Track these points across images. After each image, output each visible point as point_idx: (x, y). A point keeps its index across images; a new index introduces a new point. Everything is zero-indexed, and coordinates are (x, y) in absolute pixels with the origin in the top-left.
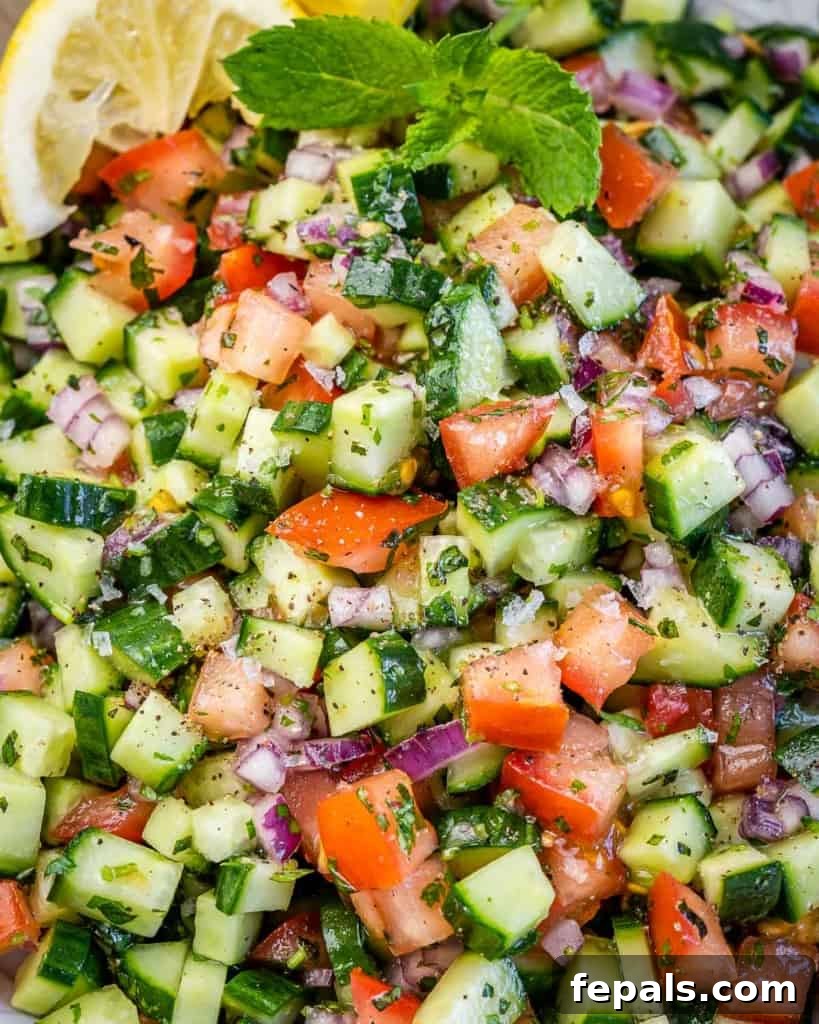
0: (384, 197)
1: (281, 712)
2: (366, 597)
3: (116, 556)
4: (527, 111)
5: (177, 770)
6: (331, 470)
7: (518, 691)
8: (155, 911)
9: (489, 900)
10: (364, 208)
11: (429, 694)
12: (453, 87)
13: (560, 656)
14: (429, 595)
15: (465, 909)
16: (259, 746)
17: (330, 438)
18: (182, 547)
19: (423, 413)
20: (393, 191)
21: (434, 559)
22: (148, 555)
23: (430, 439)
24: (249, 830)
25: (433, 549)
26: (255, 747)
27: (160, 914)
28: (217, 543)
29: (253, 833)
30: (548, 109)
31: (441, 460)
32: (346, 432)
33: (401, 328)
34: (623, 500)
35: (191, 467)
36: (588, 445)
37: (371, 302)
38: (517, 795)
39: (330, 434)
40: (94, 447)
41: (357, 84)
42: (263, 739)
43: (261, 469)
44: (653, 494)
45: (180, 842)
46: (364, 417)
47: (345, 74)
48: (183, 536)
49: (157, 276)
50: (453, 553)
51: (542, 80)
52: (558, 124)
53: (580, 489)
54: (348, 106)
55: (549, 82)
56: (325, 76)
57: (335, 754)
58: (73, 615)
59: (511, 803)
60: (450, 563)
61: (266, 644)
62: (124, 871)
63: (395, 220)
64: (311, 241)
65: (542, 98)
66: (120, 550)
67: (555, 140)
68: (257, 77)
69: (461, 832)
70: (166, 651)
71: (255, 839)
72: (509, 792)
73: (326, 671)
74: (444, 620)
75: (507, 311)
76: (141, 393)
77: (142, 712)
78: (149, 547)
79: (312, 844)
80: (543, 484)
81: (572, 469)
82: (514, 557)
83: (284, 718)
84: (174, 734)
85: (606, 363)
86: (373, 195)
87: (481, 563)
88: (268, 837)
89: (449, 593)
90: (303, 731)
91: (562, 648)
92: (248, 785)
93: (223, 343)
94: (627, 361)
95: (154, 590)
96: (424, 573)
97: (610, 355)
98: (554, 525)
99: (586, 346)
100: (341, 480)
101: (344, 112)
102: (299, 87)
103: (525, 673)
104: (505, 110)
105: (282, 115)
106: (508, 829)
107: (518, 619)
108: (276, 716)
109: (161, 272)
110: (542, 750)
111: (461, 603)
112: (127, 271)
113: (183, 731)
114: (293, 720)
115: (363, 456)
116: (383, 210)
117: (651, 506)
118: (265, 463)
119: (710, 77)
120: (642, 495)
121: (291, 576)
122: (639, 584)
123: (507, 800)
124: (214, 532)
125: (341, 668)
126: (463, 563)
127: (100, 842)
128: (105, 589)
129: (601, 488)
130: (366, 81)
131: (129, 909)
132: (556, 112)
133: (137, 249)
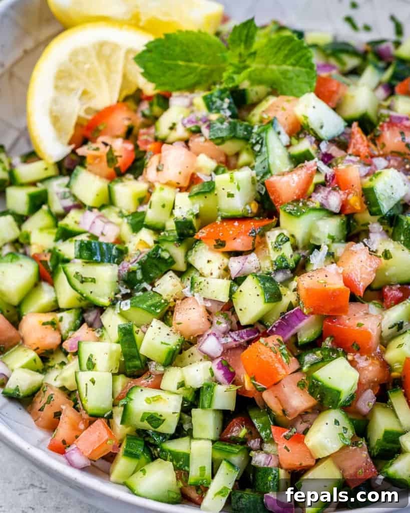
0: (219, 102)
1: (215, 320)
2: (247, 258)
3: (124, 273)
4: (274, 67)
5: (172, 349)
6: (219, 210)
7: (325, 283)
8: (174, 413)
9: (330, 378)
10: (210, 109)
11: (283, 297)
12: (240, 55)
13: (341, 270)
14: (274, 256)
15: (320, 383)
16: (208, 335)
17: (216, 195)
18: (155, 261)
19: (256, 181)
20: (222, 100)
21: (274, 240)
22: (139, 269)
23: (260, 194)
24: (210, 372)
25: (272, 236)
26: (206, 336)
27: (176, 414)
28: (171, 257)
29: (213, 374)
30: (284, 62)
31: (268, 203)
32: (223, 189)
33: (237, 155)
34: (355, 201)
35: (151, 232)
36: (334, 181)
37: (222, 140)
38: (332, 339)
39: (216, 193)
40: (105, 233)
41: (195, 64)
42: (210, 331)
43: (187, 213)
44: (369, 197)
45: (179, 383)
46: (231, 178)
47: (189, 61)
48: (154, 256)
49: (119, 159)
50: (282, 236)
51: (280, 49)
52: (290, 68)
53: (334, 201)
54: (192, 76)
55: (283, 48)
56: (181, 63)
57: (244, 336)
58: (109, 301)
59: (330, 344)
60: (281, 241)
61: (204, 286)
62: (156, 399)
63: (225, 112)
64: (189, 126)
65: (281, 58)
66: (126, 270)
67: (290, 75)
68: (150, 65)
69: (309, 358)
70: (157, 303)
71: (214, 377)
72: (328, 339)
73: (233, 296)
74: (283, 265)
75: (285, 138)
76: (121, 212)
77: (152, 326)
78: (140, 265)
79: (240, 378)
80: (318, 199)
81: (330, 192)
82: (310, 236)
83: (218, 321)
84: (168, 335)
85: (334, 154)
86: (214, 103)
87: (295, 241)
88: (219, 374)
89: (283, 253)
90: (227, 327)
91: (341, 267)
92: (206, 355)
93: (158, 170)
94: (343, 153)
95: (145, 285)
96: (270, 247)
97: (334, 150)
98: (325, 218)
99: (324, 147)
100: (225, 214)
101: (191, 79)
102: (170, 69)
103: (326, 276)
104: (264, 70)
105: (163, 84)
106: (331, 353)
107: (317, 259)
108: (213, 323)
109: (121, 156)
110: (340, 314)
111: (290, 257)
112: (105, 159)
113: (171, 334)
114: (221, 321)
115: (233, 198)
116: (218, 110)
117: (368, 203)
118: (188, 211)
119: (352, 62)
120: (363, 199)
121: (209, 261)
122: (369, 240)
123: (328, 343)
124: (168, 252)
125: (241, 291)
126: (288, 240)
127: (142, 390)
128: (121, 289)
129: (343, 197)
130: (199, 62)
131: (161, 416)
132: (288, 62)
133: (108, 148)
